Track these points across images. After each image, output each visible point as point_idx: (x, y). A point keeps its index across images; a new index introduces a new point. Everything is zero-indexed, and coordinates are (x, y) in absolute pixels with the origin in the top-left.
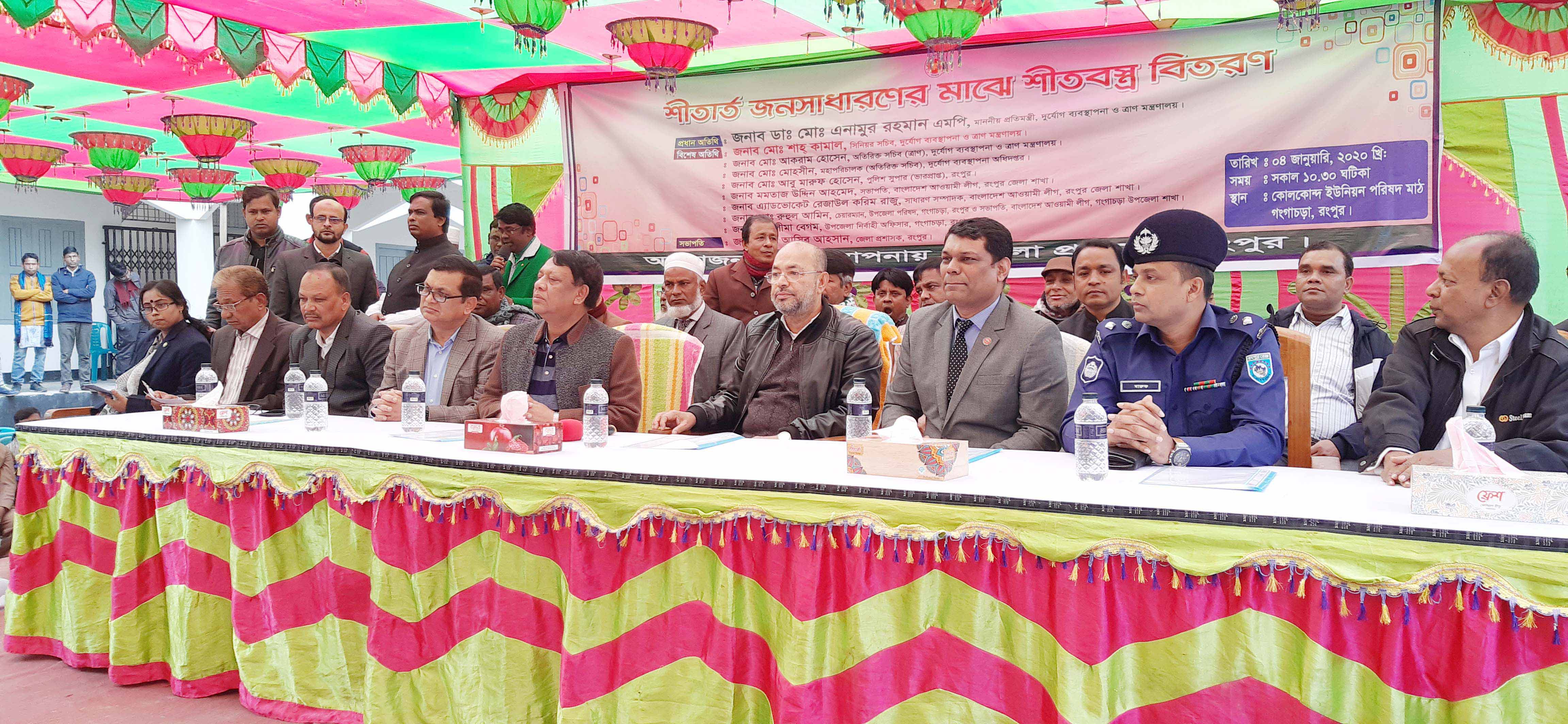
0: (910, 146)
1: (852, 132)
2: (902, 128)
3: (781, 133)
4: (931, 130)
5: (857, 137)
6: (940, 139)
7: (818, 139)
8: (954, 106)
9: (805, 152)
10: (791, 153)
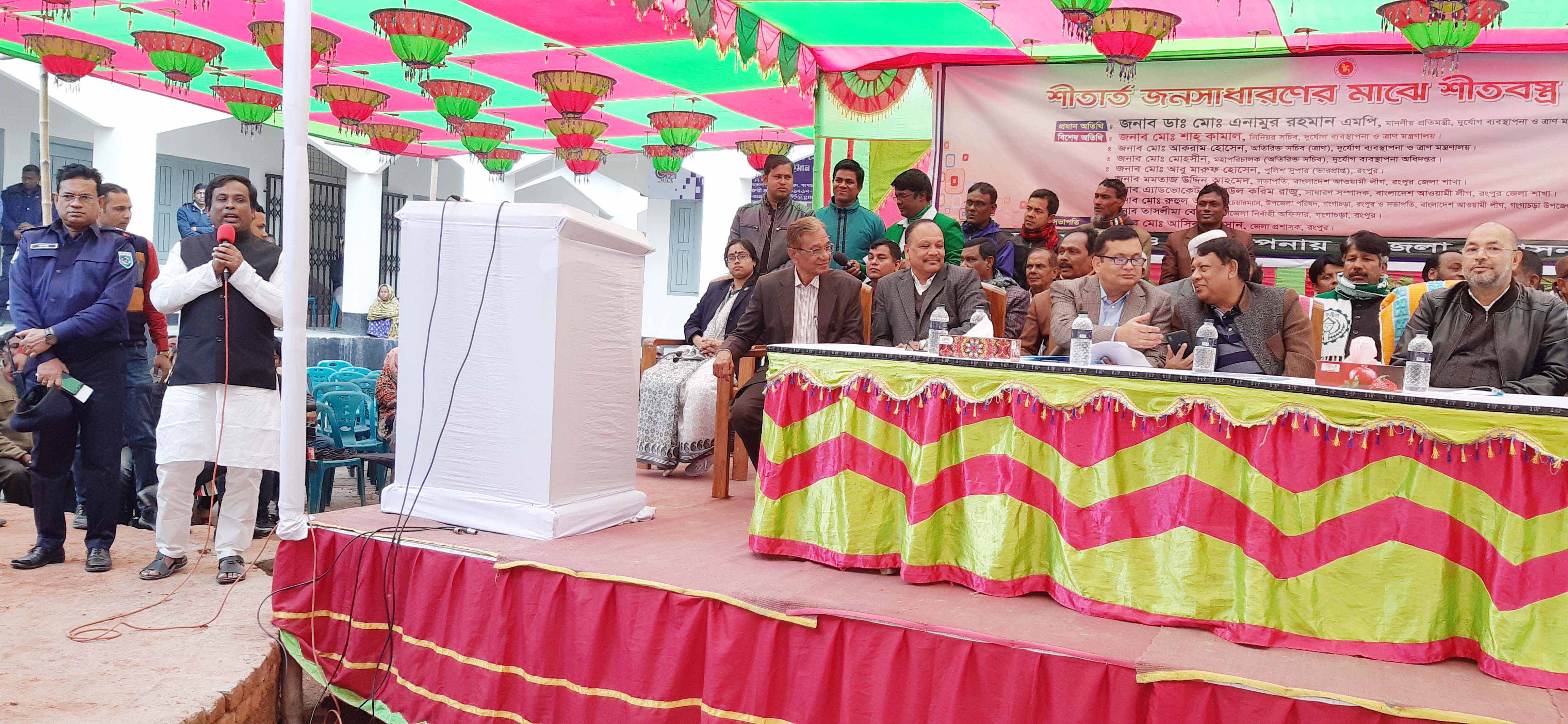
0: (1315, 141)
1: (1253, 124)
2: (1307, 124)
3: (1174, 122)
4: (1338, 127)
5: (1259, 129)
6: (1348, 136)
7: (1215, 129)
8: (1364, 107)
9: (1199, 141)
10: (1184, 141)
